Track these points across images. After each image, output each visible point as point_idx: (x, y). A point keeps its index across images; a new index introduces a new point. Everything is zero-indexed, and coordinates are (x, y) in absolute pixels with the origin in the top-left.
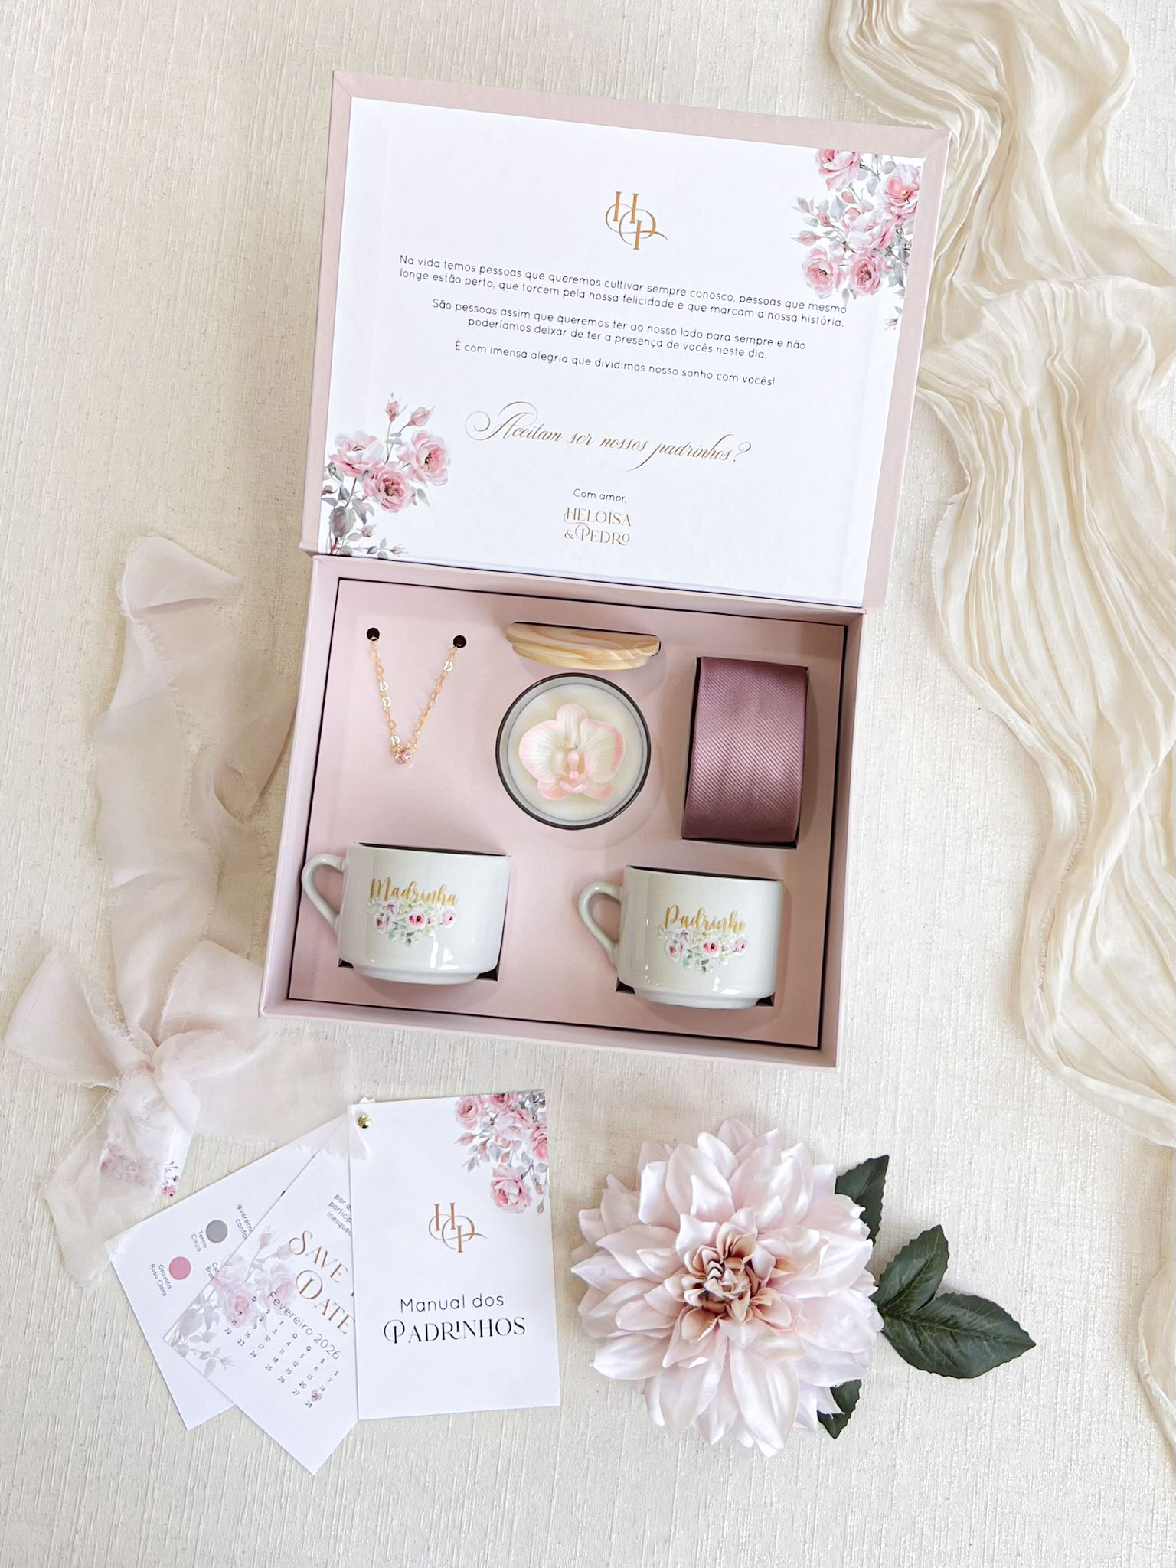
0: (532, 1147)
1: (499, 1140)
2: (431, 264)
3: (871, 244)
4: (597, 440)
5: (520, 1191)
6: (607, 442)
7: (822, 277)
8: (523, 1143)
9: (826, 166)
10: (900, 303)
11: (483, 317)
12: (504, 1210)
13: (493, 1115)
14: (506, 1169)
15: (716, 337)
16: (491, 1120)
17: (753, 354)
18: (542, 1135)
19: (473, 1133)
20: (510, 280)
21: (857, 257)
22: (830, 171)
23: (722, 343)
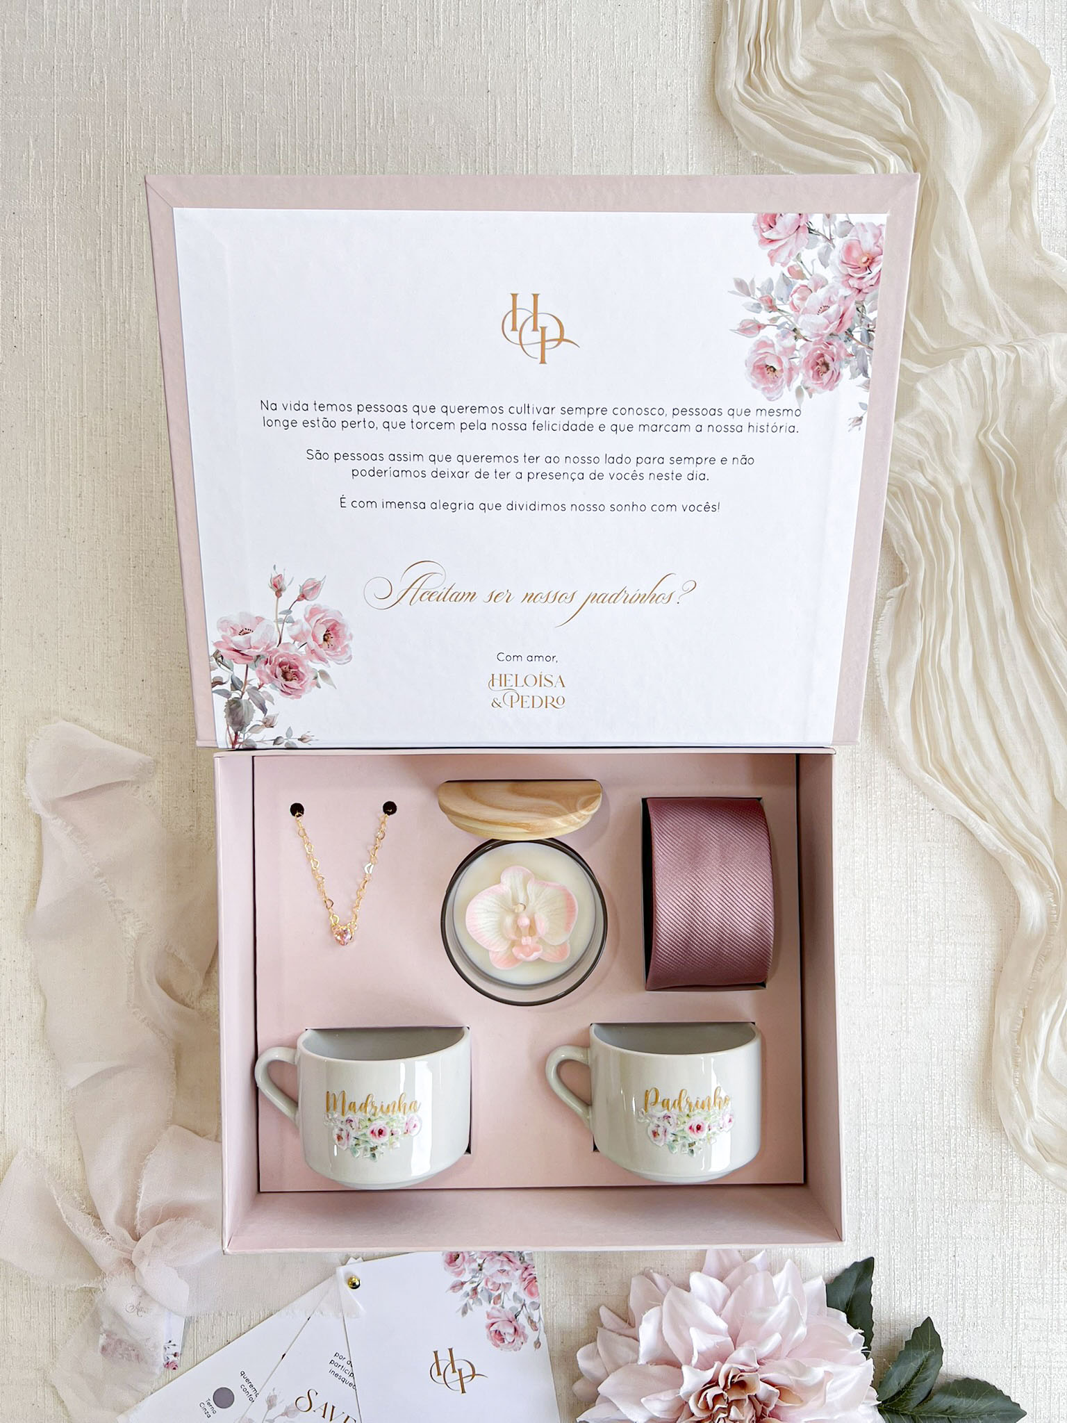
0: (523, 1287)
1: (489, 1284)
2: (298, 407)
3: (826, 328)
4: (518, 595)
5: (515, 1330)
6: (530, 597)
7: (770, 375)
8: (513, 1284)
9: (766, 235)
10: (865, 397)
11: (368, 465)
12: (502, 1350)
13: (480, 1261)
14: (499, 1311)
15: (648, 460)
16: (479, 1265)
17: (692, 476)
18: (531, 1274)
19: (463, 1280)
20: (394, 418)
21: (811, 346)
22: (772, 241)
23: (656, 468)
